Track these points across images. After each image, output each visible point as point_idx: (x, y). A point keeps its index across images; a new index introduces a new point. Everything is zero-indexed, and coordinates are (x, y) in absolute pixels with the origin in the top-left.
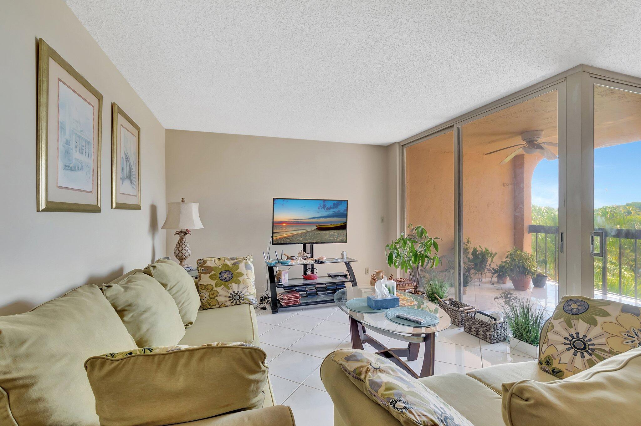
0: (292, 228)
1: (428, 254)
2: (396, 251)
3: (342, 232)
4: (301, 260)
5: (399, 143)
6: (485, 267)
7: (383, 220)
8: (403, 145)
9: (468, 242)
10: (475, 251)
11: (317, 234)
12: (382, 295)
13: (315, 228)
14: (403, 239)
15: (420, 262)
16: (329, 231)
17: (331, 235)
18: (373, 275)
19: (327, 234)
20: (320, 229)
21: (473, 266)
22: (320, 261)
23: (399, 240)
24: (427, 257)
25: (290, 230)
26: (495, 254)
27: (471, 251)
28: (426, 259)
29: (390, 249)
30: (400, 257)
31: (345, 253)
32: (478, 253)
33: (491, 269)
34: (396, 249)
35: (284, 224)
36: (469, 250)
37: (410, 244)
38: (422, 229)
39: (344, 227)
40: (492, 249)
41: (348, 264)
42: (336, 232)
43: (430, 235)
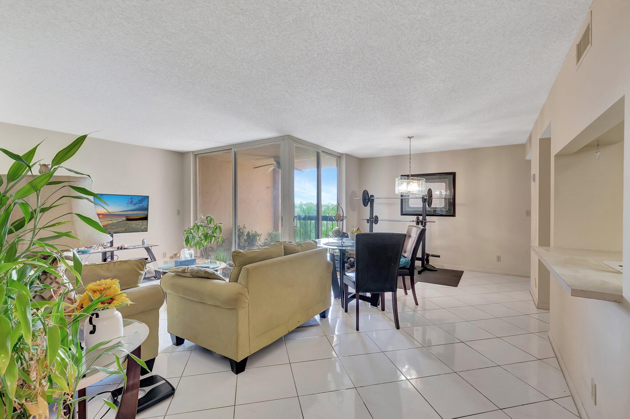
0: (106, 219)
1: (215, 235)
2: (191, 235)
3: (144, 221)
4: (101, 249)
5: (193, 152)
6: (255, 244)
7: (179, 213)
8: (196, 154)
9: (244, 228)
10: (248, 233)
11: (126, 224)
12: (185, 258)
13: (125, 219)
14: (197, 225)
15: (209, 241)
16: (135, 221)
17: (137, 224)
18: (172, 256)
19: (134, 224)
20: (128, 220)
21: (247, 245)
22: (123, 247)
23: (194, 226)
24: (214, 236)
25: (105, 220)
26: (261, 235)
27: (246, 234)
28: (213, 238)
29: (187, 233)
30: (195, 239)
31: (145, 240)
32: (250, 235)
33: (258, 245)
34: (191, 233)
35: (101, 216)
36: (244, 234)
37: (202, 229)
38: (211, 218)
39: (146, 218)
40: (259, 232)
41: (148, 249)
42: (141, 222)
43: (216, 222)
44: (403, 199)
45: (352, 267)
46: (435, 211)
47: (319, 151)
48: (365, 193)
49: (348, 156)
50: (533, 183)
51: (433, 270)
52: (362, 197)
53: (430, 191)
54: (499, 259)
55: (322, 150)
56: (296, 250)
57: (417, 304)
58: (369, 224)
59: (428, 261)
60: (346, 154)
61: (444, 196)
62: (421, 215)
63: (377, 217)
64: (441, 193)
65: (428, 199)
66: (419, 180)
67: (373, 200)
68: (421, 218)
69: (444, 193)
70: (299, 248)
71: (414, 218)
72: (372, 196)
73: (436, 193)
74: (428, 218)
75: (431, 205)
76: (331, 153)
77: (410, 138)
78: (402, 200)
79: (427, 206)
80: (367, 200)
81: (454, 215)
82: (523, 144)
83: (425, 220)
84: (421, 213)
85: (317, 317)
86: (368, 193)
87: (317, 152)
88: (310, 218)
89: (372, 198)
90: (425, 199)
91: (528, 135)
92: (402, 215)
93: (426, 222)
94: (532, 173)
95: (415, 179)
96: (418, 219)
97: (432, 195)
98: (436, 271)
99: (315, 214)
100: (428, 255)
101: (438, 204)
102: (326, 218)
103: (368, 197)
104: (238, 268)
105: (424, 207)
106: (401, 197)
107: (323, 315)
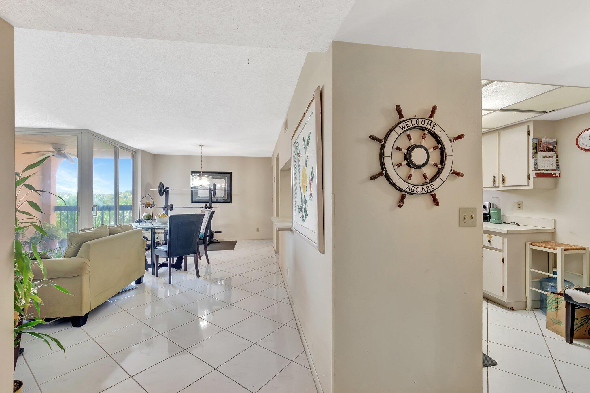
44: (194, 191)
45: (149, 249)
46: (217, 200)
47: (117, 146)
48: (161, 185)
49: (144, 152)
50: (274, 182)
51: (217, 242)
52: (159, 189)
53: (215, 185)
54: (258, 230)
55: (120, 145)
56: (118, 231)
57: (209, 263)
58: (164, 211)
59: (213, 237)
60: (142, 150)
61: (224, 189)
62: (208, 203)
63: (172, 205)
64: (221, 186)
65: (213, 191)
66: (208, 177)
67: (168, 191)
68: (208, 205)
69: (223, 186)
70: (120, 229)
71: (203, 205)
72: (167, 188)
73: (218, 186)
74: (213, 205)
75: (215, 195)
76: (128, 148)
77: (201, 146)
78: (192, 191)
79: (213, 196)
80: (163, 191)
81: (230, 202)
82: (270, 158)
83: (211, 206)
84: (208, 201)
85: (133, 284)
86: (163, 186)
87: (115, 146)
88: (109, 208)
89: (167, 189)
90: (211, 191)
91: (272, 153)
92: (192, 203)
93: (212, 208)
94: (274, 177)
95: (206, 177)
96: (206, 205)
97: (216, 188)
98: (219, 243)
99: (112, 204)
100: (213, 233)
101: (220, 194)
102: (125, 208)
103: (163, 188)
104: (74, 246)
105: (210, 197)
106: (192, 189)
107: (139, 281)
